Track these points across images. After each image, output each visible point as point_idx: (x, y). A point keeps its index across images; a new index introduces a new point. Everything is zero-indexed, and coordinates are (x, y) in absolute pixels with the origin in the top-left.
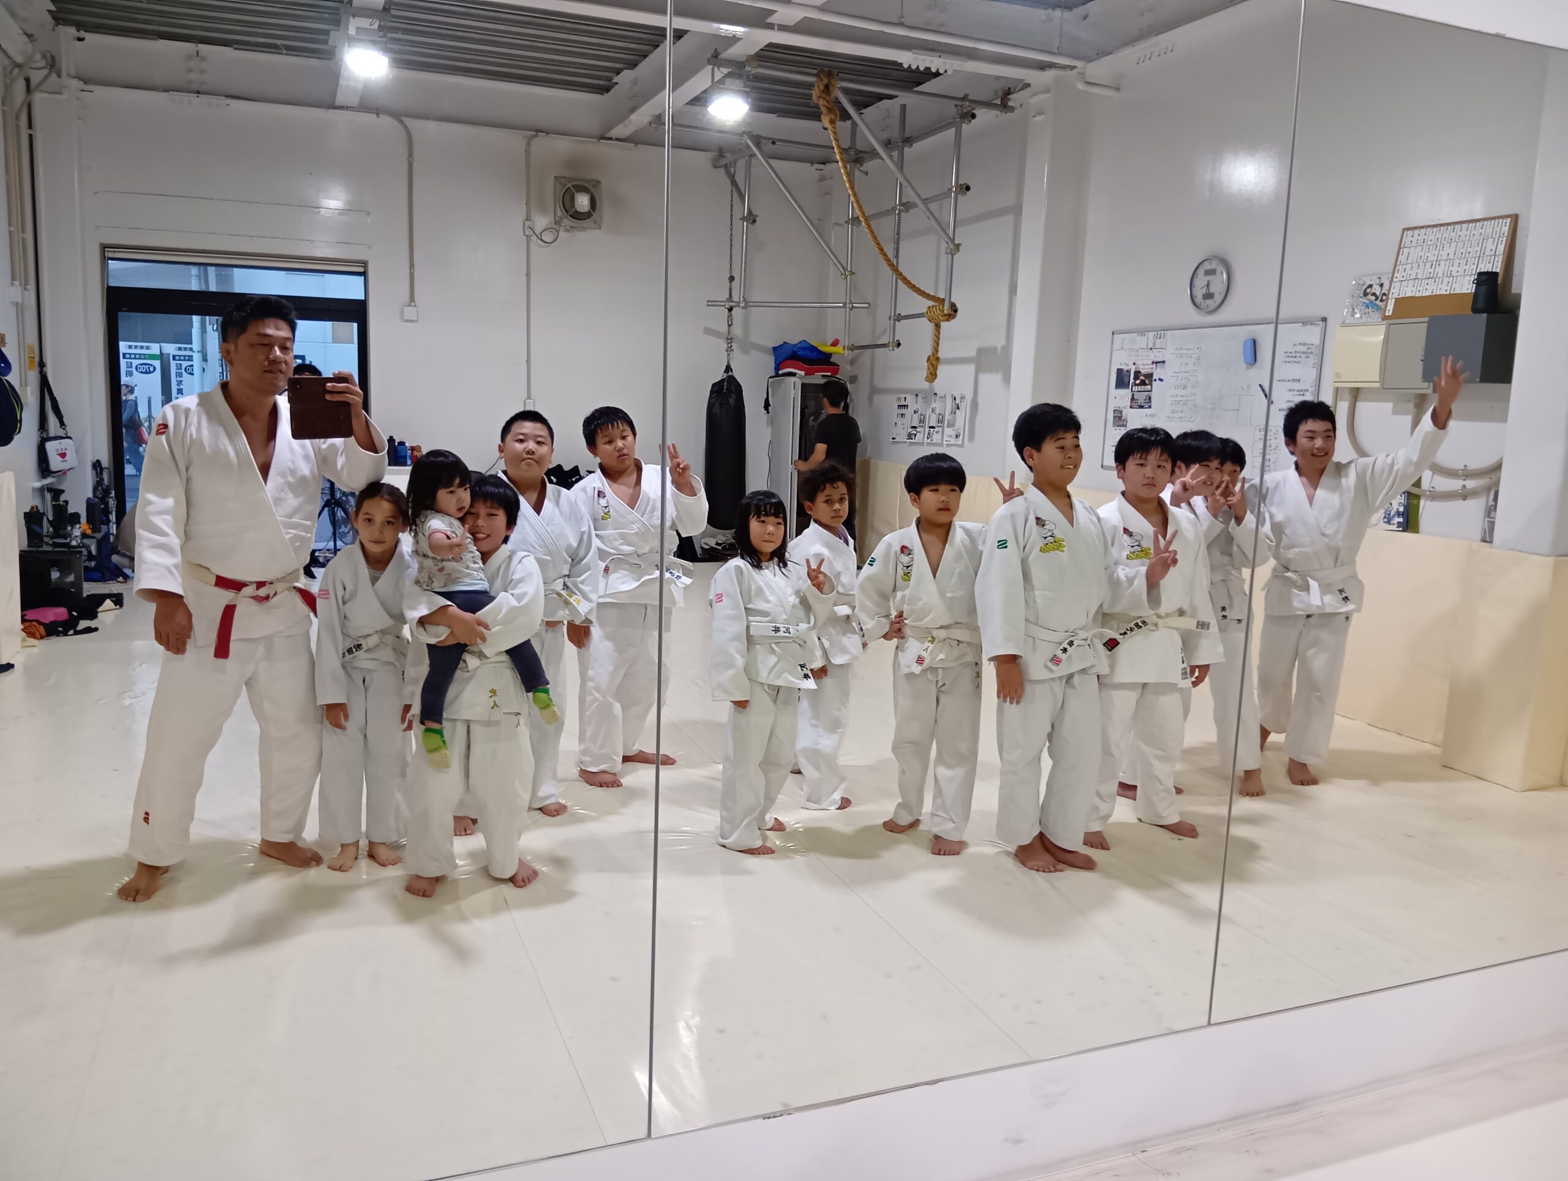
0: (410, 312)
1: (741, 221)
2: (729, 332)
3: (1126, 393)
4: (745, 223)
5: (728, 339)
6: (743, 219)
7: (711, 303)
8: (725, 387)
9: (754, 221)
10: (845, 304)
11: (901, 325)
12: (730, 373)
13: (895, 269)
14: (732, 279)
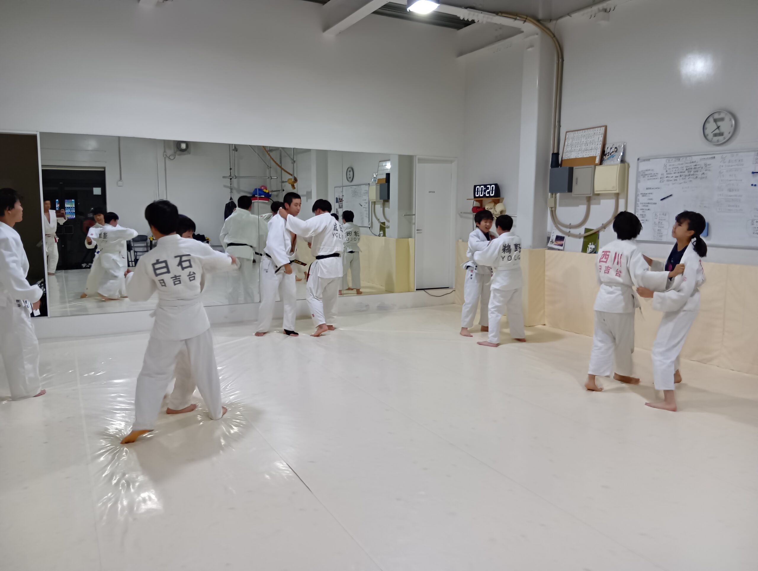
0: (120, 183)
1: (232, 151)
2: (231, 186)
3: (337, 204)
4: (234, 152)
5: (230, 189)
6: (233, 150)
7: (224, 177)
8: (230, 205)
9: (237, 151)
10: (269, 178)
11: (283, 184)
12: (232, 200)
13: (281, 167)
14: (231, 169)
